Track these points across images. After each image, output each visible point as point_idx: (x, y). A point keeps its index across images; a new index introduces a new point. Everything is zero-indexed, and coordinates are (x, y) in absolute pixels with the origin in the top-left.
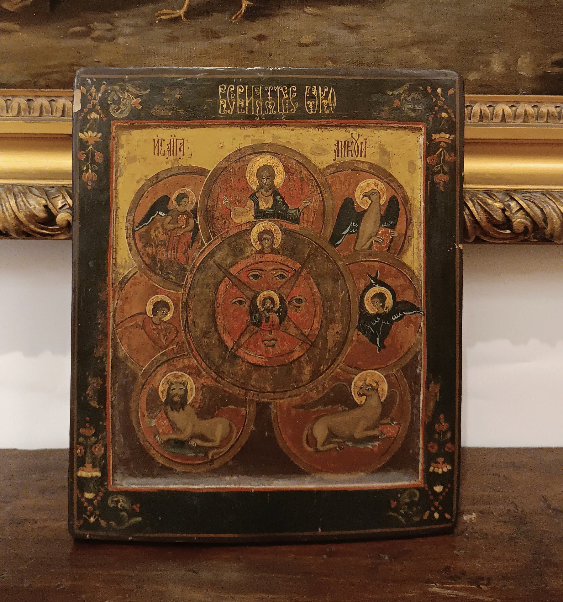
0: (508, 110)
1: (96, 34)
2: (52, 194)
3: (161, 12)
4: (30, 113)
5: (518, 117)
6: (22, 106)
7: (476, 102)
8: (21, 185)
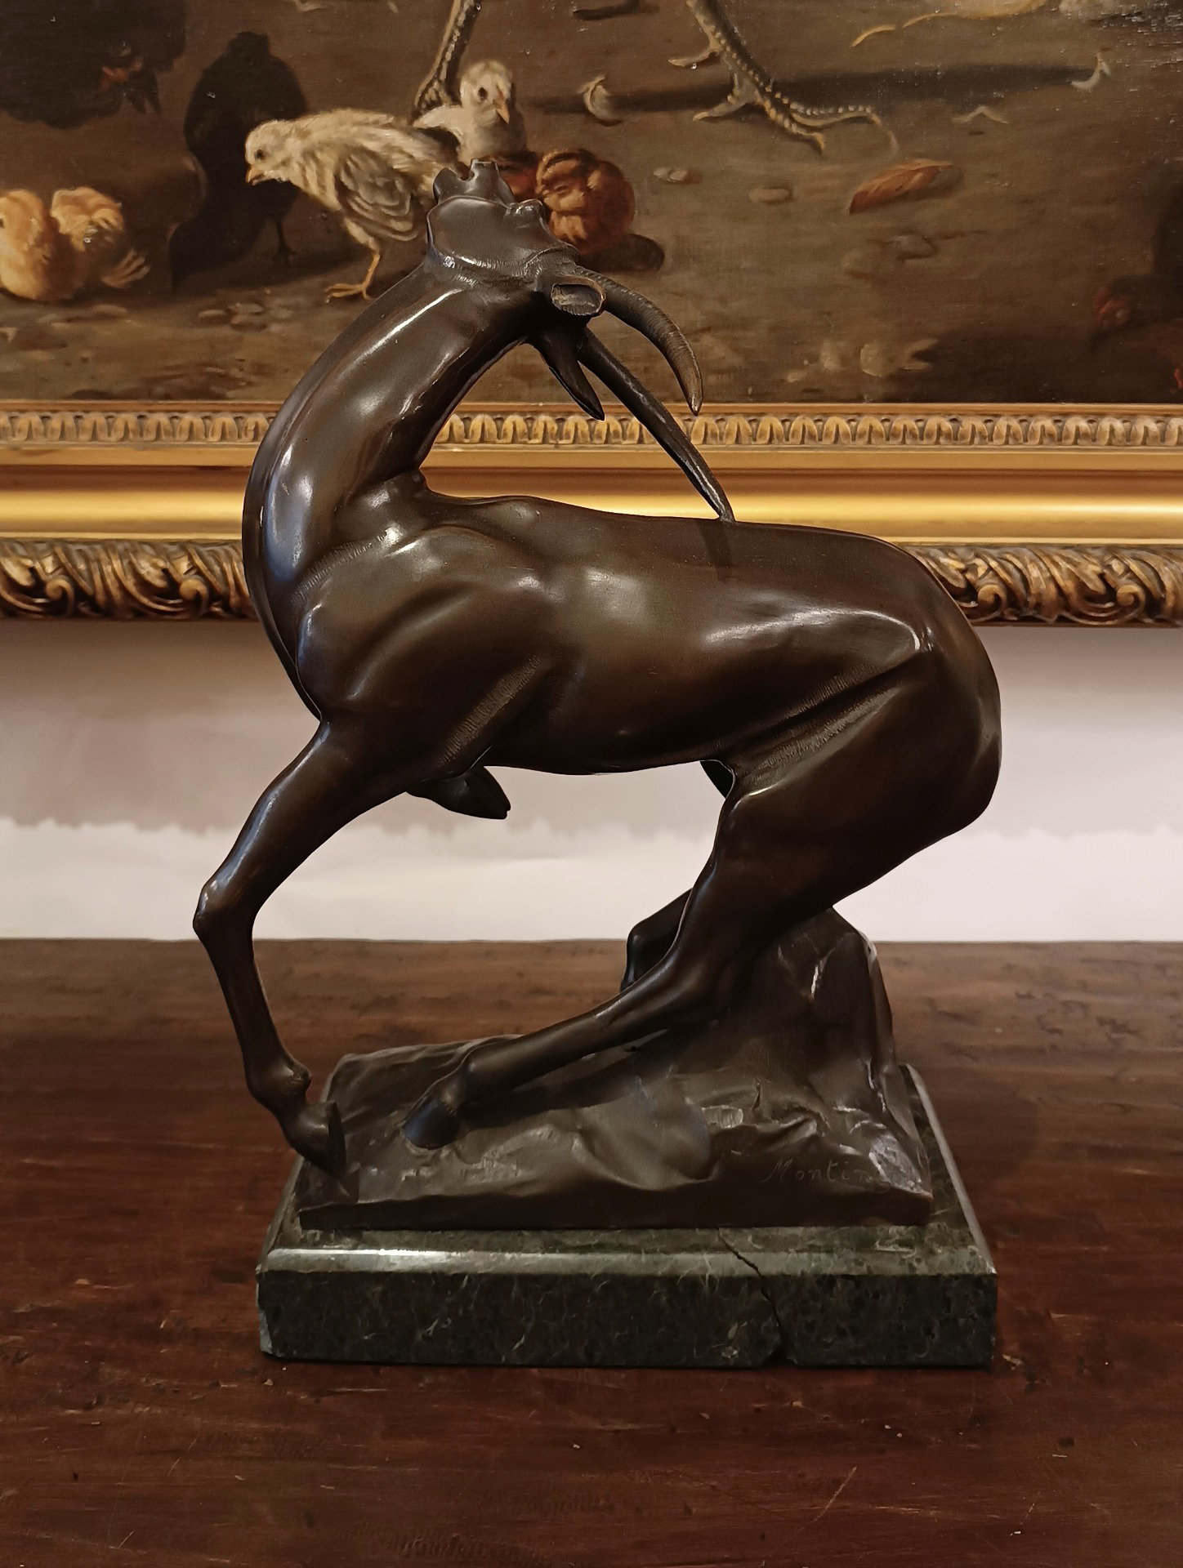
0: (845, 426)
1: (236, 320)
2: (174, 553)
3: (334, 287)
4: (141, 435)
5: (861, 436)
6: (131, 426)
7: (797, 415)
8: (129, 541)
